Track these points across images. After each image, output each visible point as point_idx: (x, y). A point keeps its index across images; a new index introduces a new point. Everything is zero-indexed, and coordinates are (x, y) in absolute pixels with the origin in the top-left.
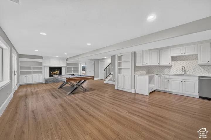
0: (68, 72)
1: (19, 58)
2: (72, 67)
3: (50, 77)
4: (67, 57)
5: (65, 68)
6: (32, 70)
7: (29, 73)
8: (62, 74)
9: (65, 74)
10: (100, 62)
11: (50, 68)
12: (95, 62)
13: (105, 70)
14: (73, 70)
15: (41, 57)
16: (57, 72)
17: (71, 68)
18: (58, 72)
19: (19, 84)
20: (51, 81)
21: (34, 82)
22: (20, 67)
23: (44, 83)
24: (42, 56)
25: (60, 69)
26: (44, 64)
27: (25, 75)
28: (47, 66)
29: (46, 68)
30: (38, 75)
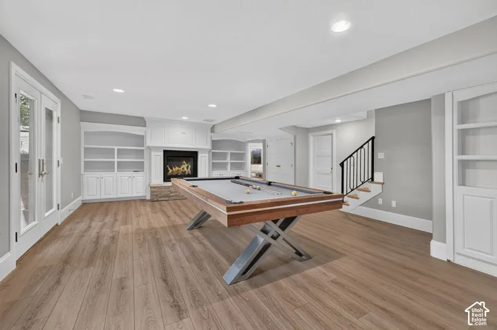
0: (215, 166)
1: (81, 123)
2: (227, 153)
3: (165, 181)
4: (212, 121)
5: (207, 155)
6: (116, 160)
7: (109, 167)
8: (200, 175)
9: (207, 176)
10: (311, 138)
11: (165, 152)
12: (295, 136)
13: (342, 165)
14: (228, 160)
15: (141, 122)
16: (185, 166)
17: (224, 156)
18: (187, 167)
19: (80, 198)
20: (167, 193)
21: (120, 195)
22: (86, 149)
23: (148, 197)
24: (143, 118)
25: (192, 156)
26: (149, 142)
27: (98, 174)
28: (157, 148)
29: (153, 154)
30: (131, 174)
